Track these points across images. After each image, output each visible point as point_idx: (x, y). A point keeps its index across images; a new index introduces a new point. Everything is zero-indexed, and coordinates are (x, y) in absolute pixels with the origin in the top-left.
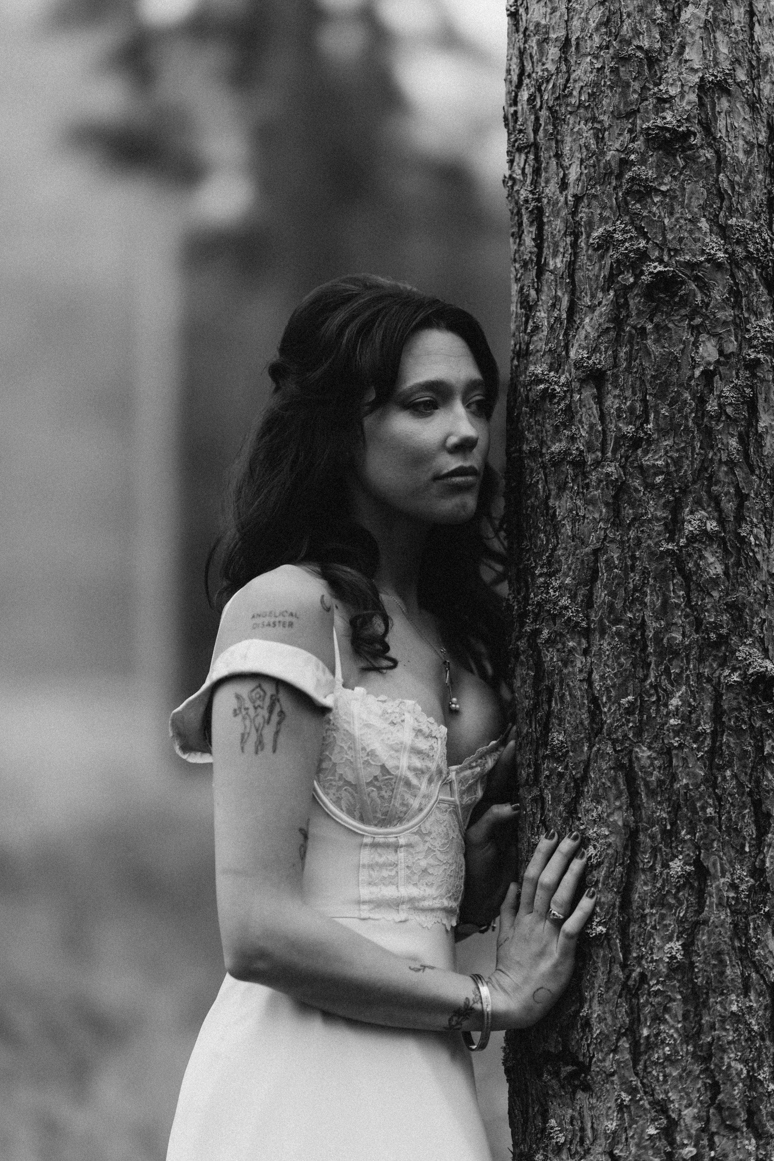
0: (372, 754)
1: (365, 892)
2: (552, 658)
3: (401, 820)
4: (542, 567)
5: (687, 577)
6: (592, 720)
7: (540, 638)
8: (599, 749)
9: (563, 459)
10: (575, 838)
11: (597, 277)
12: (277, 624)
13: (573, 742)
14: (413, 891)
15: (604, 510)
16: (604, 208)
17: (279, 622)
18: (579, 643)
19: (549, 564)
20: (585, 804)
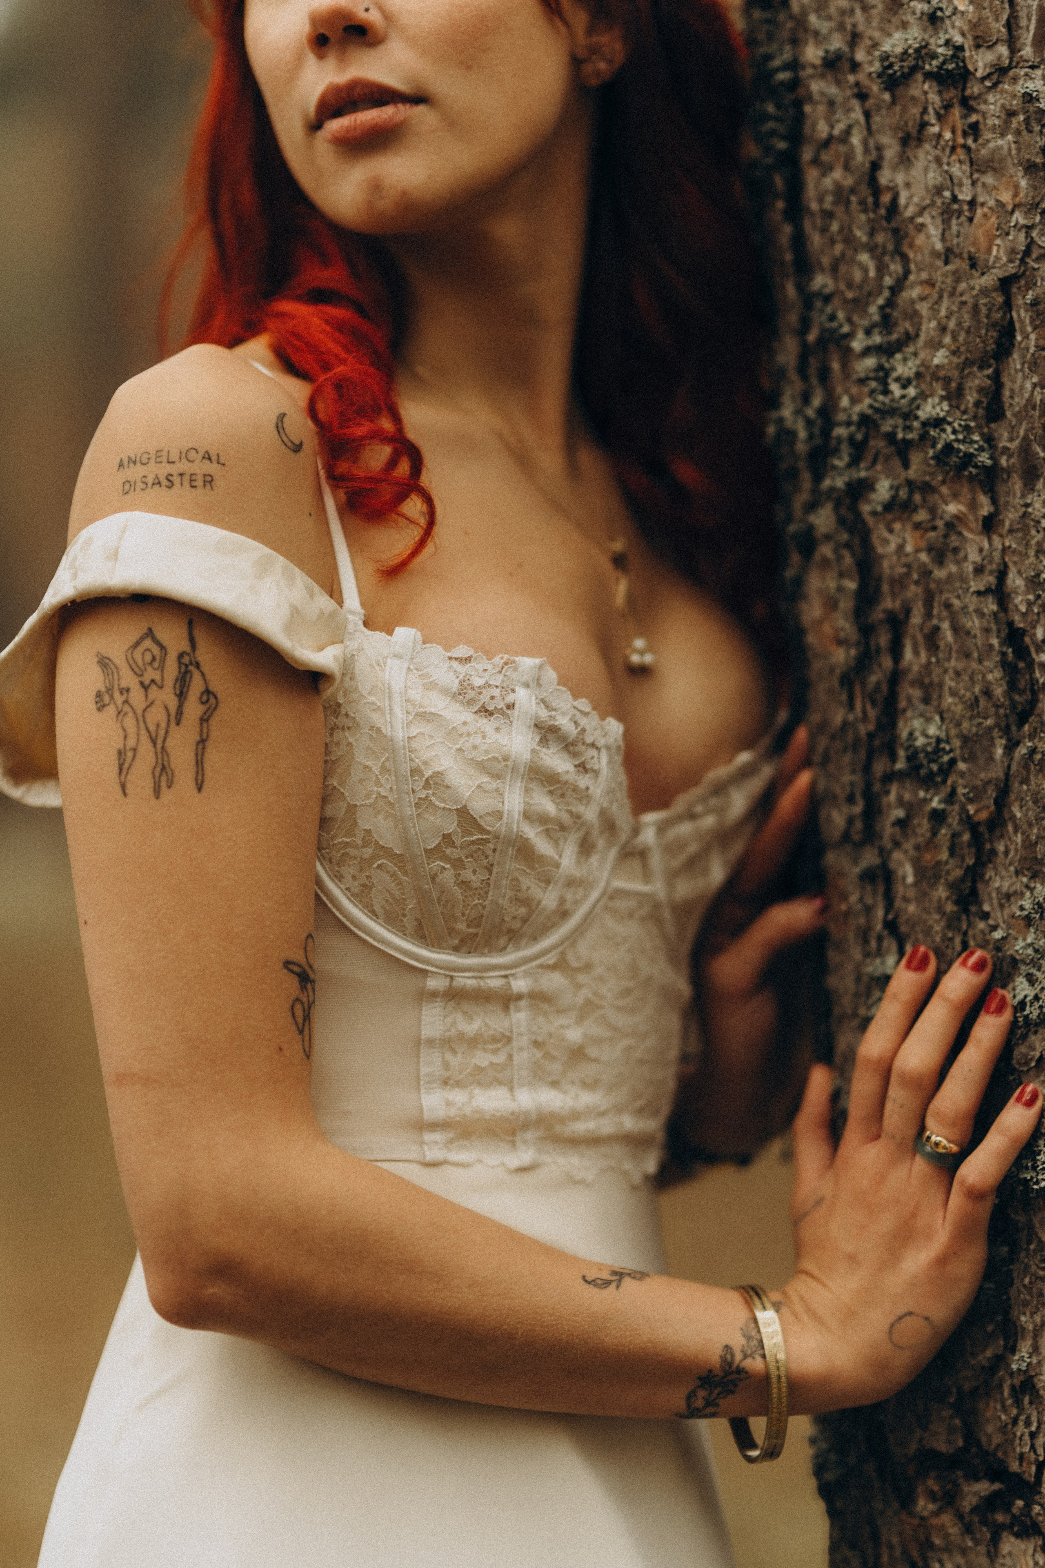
1: (434, 1103)
2: (901, 548)
4: (868, 332)
6: (1012, 686)
7: (868, 502)
8: (1033, 751)
9: (914, 69)
12: (176, 480)
13: (966, 740)
14: (554, 1101)
15: (1023, 183)
17: (181, 475)
18: (973, 506)
19: (886, 323)
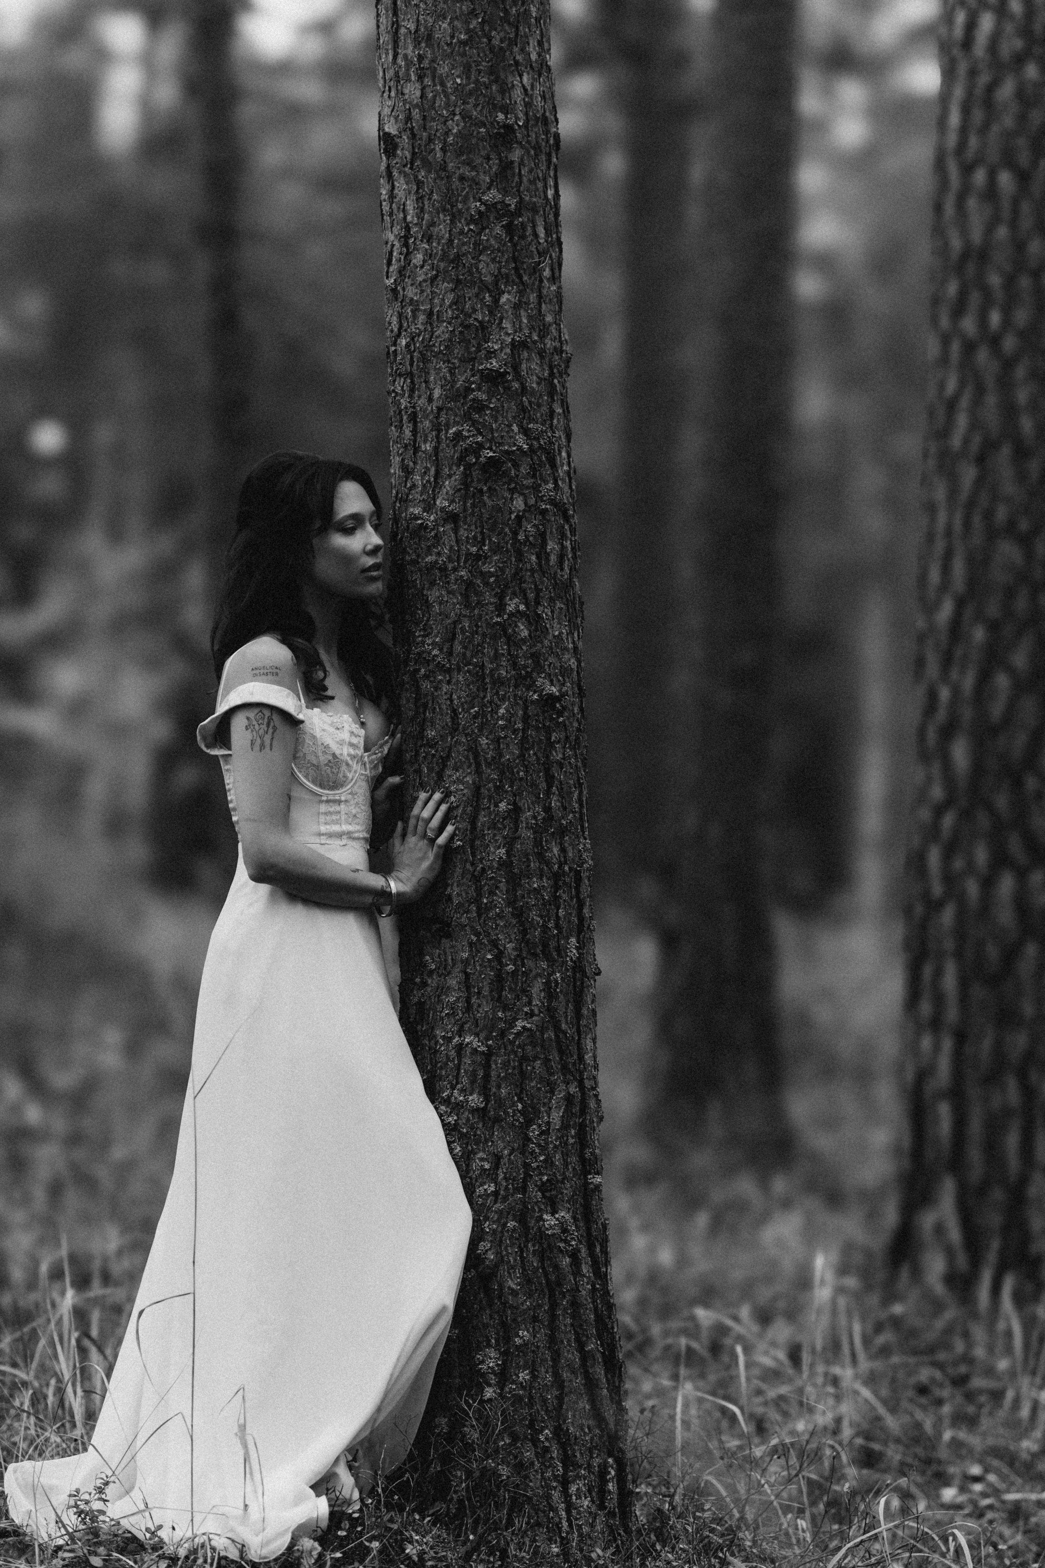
0: (327, 747)
1: (323, 829)
3: (342, 786)
5: (509, 638)
10: (442, 793)
11: (453, 457)
12: (269, 674)
14: (350, 828)
16: (456, 415)
17: (270, 672)
20: (448, 772)
